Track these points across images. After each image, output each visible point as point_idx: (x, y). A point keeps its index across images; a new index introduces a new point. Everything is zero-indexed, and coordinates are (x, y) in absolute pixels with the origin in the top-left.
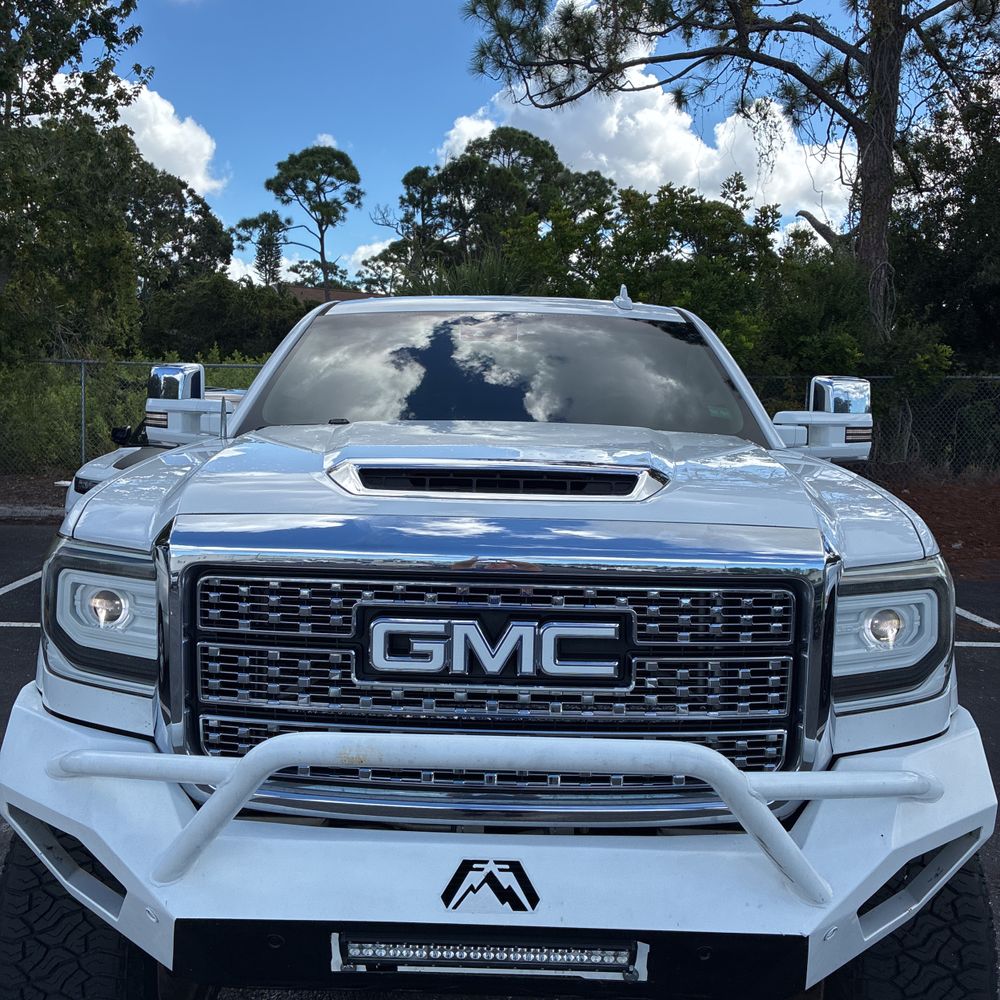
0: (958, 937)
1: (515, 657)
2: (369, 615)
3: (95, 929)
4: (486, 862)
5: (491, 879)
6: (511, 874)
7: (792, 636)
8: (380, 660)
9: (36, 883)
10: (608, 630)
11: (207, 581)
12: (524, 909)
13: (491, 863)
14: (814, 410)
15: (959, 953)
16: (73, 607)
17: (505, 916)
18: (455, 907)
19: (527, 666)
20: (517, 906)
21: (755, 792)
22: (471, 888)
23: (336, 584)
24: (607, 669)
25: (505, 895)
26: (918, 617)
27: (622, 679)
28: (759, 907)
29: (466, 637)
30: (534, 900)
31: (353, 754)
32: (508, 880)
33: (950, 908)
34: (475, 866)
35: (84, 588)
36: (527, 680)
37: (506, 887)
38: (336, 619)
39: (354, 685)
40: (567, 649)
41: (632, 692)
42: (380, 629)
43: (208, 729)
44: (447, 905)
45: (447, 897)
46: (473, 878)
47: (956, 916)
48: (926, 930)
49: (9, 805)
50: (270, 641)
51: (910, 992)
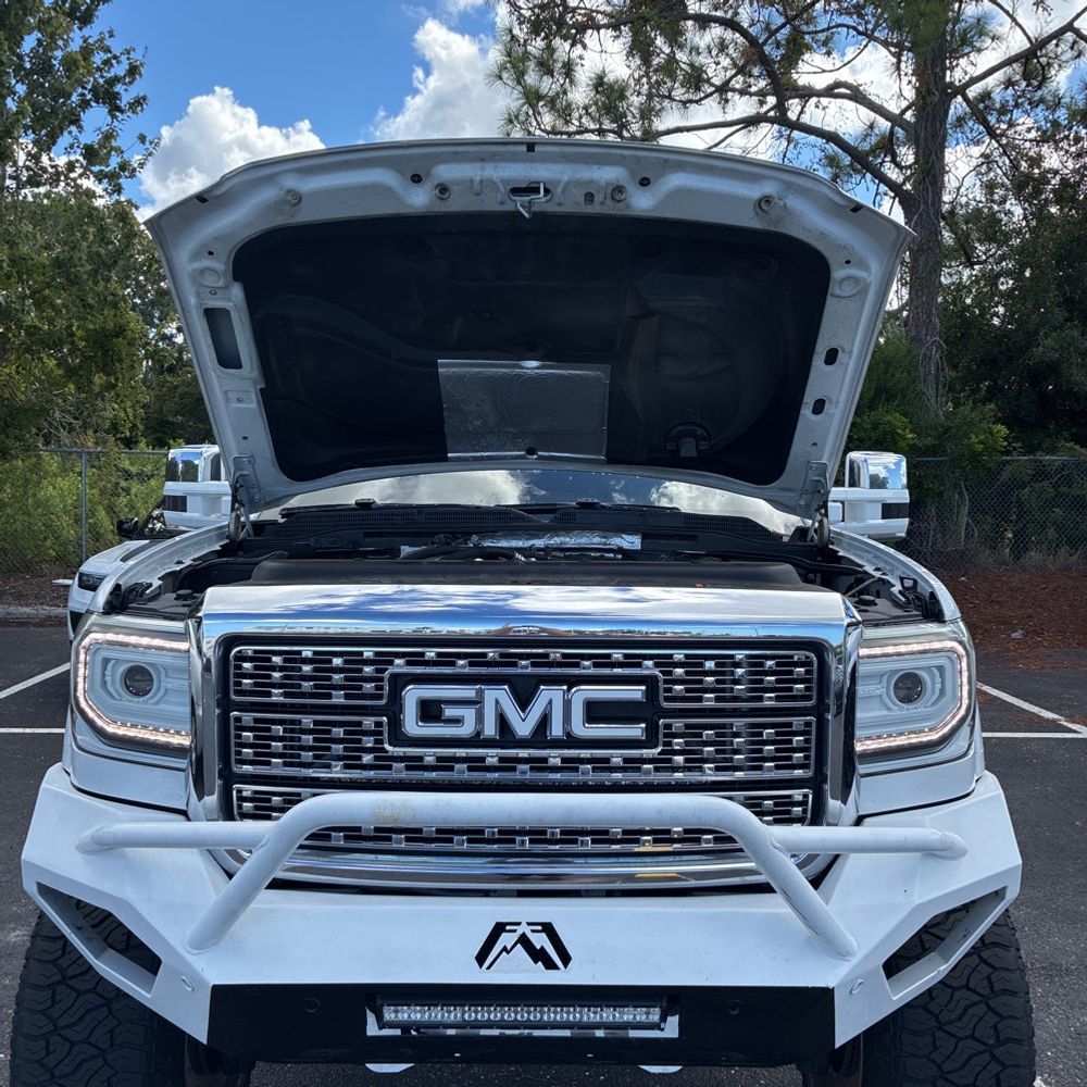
0: (994, 1011)
1: (545, 721)
2: (400, 682)
3: (121, 1023)
4: (519, 924)
5: (524, 941)
6: (544, 935)
7: (815, 697)
8: (412, 725)
10: (636, 692)
11: (240, 652)
12: (556, 968)
13: (524, 924)
14: (850, 486)
15: (995, 1027)
16: (104, 683)
17: (538, 976)
18: (489, 968)
19: (557, 730)
20: (550, 965)
21: (777, 845)
22: (505, 949)
23: (368, 652)
24: (636, 731)
25: (538, 955)
26: (938, 680)
27: (650, 741)
28: (787, 960)
29: (497, 702)
30: (566, 958)
31: (387, 813)
32: (540, 941)
33: (986, 983)
34: (508, 928)
35: (115, 664)
36: (557, 744)
37: (538, 947)
38: (369, 687)
39: (387, 752)
40: (595, 712)
41: (659, 754)
42: (412, 695)
43: (242, 799)
44: (481, 966)
45: (481, 958)
46: (506, 939)
47: (992, 991)
48: (962, 1005)
49: (39, 884)
50: (304, 709)
51: (946, 1067)
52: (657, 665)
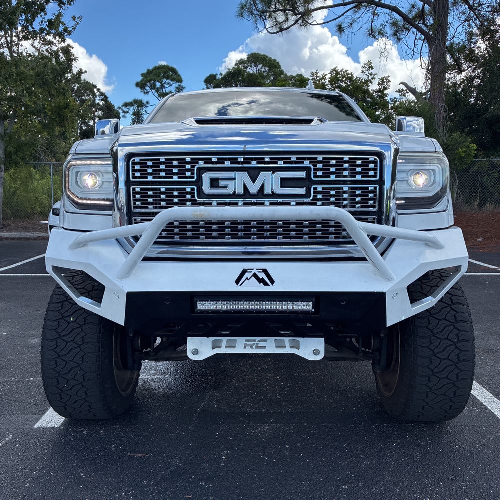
0: (457, 329)
1: (263, 187)
2: (201, 171)
3: (86, 335)
4: (253, 270)
5: (255, 276)
6: (263, 273)
7: (378, 177)
8: (207, 189)
9: (61, 317)
10: (303, 174)
11: (134, 160)
12: (268, 285)
13: (255, 270)
14: (398, 131)
15: (457, 335)
16: (77, 182)
17: (261, 288)
18: (241, 285)
19: (268, 190)
20: (266, 284)
21: (362, 228)
22: (247, 279)
23: (188, 159)
24: (303, 191)
25: (261, 281)
26: (433, 176)
27: (308, 195)
28: (366, 282)
30: (273, 282)
31: (198, 213)
32: (262, 276)
33: (454, 318)
34: (248, 271)
35: (81, 174)
36: (268, 196)
37: (261, 278)
38: (188, 174)
39: (197, 201)
40: (285, 183)
41: (312, 200)
42: (207, 177)
43: (137, 223)
44: (237, 284)
45: (237, 282)
46: (247, 275)
47: (456, 321)
48: (443, 326)
49: (53, 267)
50: (161, 184)
51: (436, 351)
52: (311, 163)
